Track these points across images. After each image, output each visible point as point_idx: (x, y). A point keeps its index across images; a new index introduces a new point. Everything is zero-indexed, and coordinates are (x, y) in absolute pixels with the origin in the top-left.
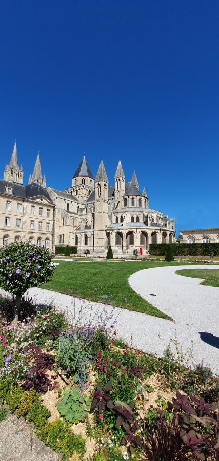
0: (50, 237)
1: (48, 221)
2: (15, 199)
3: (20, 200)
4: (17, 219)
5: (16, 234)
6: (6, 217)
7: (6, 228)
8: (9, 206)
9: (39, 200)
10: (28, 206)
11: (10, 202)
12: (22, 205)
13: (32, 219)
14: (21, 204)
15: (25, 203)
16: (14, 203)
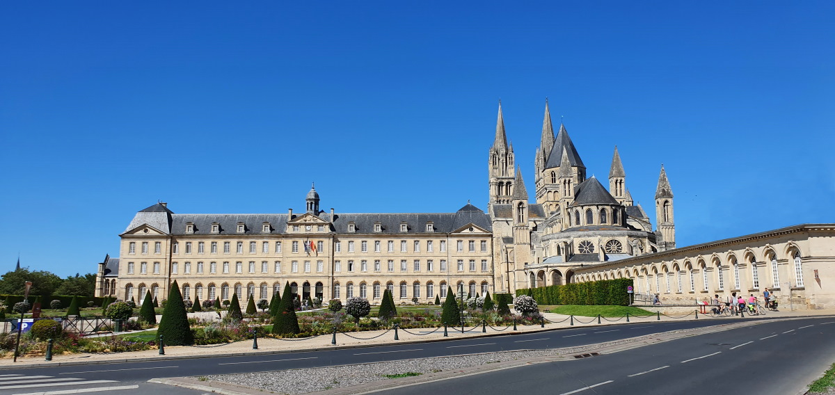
0: (489, 280)
1: (483, 258)
2: (437, 237)
3: (443, 236)
4: (441, 261)
5: (441, 279)
6: (428, 261)
7: (429, 274)
8: (430, 246)
9: (467, 231)
10: (453, 241)
11: (431, 241)
12: (446, 242)
13: (460, 258)
14: (444, 241)
15: (450, 239)
16: (436, 241)
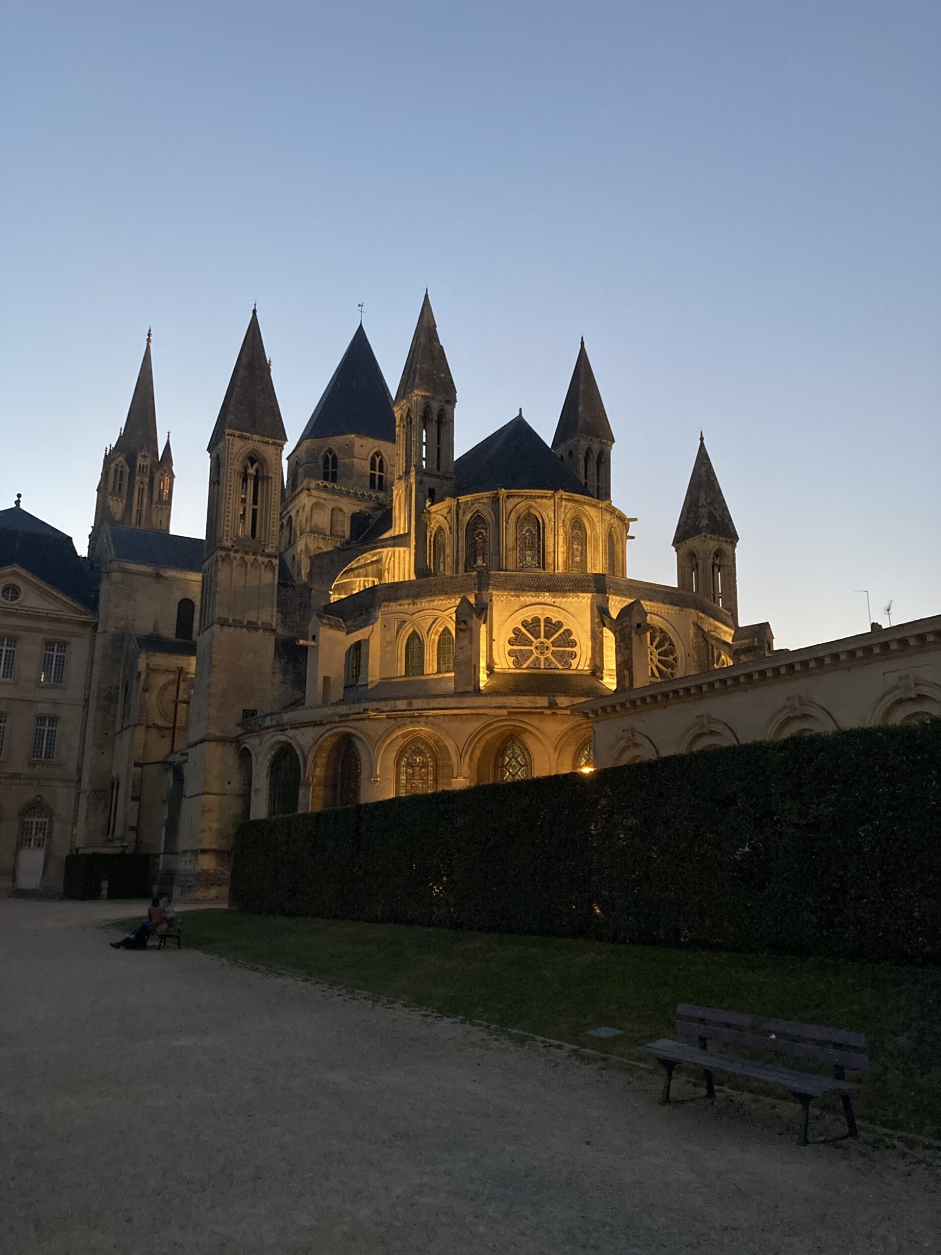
0: (59, 796)
1: (44, 709)
